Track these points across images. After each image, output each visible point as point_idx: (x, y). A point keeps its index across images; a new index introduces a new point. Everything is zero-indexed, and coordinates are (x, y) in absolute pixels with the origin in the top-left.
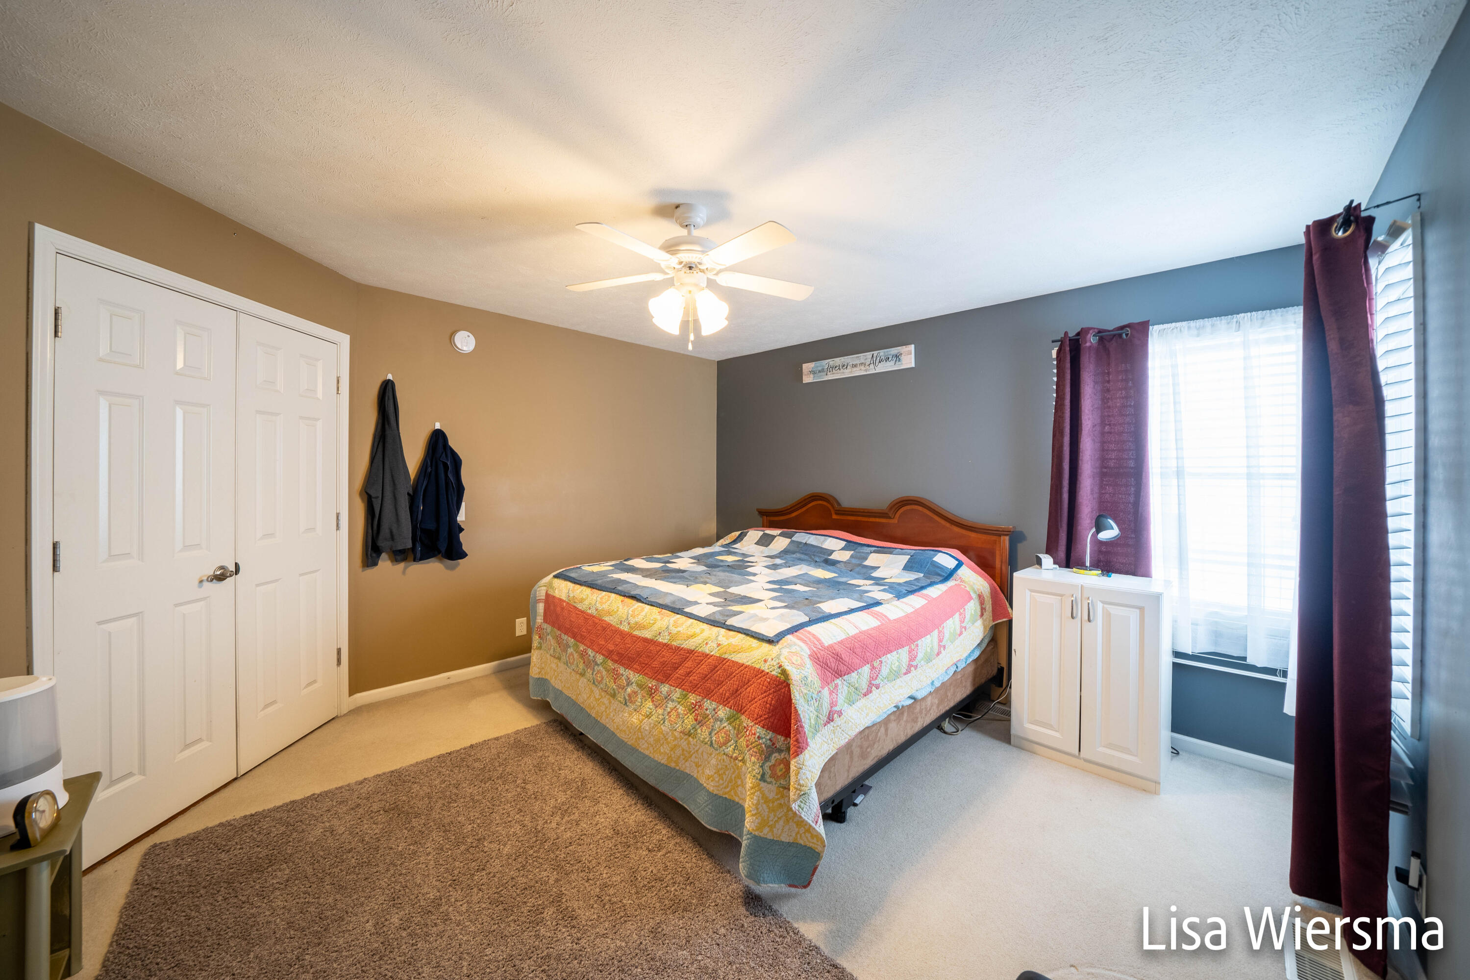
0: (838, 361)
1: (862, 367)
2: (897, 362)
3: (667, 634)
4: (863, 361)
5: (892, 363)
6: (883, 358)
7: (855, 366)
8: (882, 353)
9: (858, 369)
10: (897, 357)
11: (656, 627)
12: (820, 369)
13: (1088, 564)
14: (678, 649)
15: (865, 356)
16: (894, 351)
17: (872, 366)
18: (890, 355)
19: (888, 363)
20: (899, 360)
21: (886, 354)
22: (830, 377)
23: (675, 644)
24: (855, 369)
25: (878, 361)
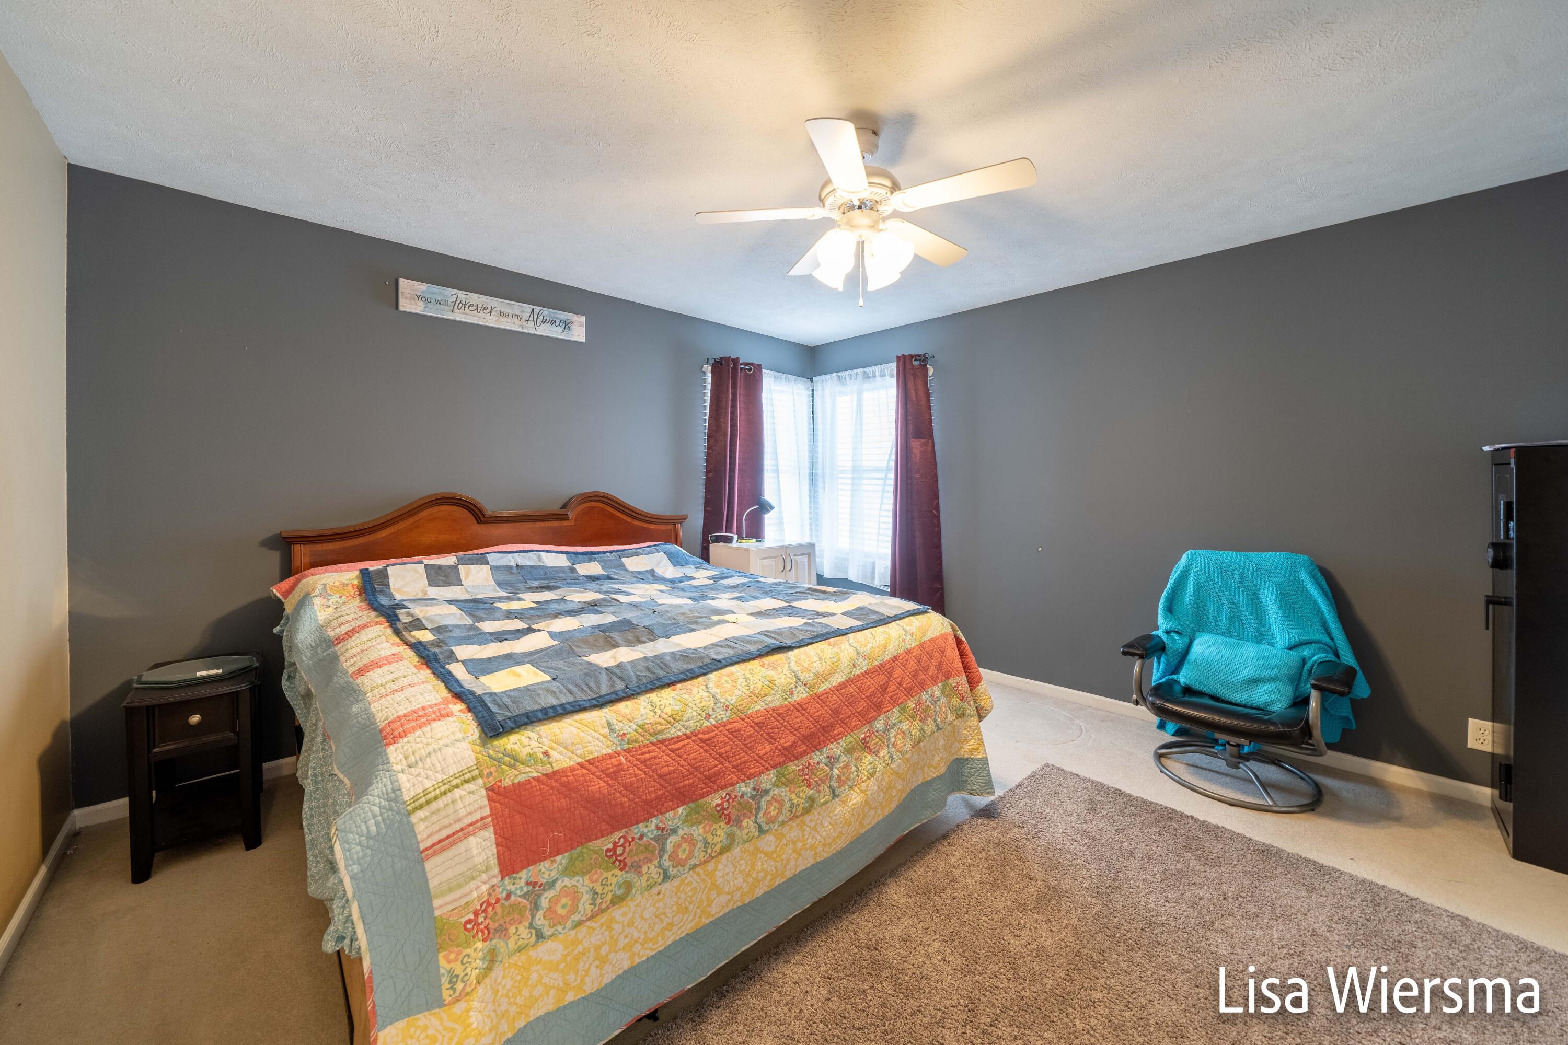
0: (475, 298)
1: (517, 321)
2: (566, 330)
3: (861, 660)
4: (518, 313)
5: (560, 329)
6: (548, 319)
7: (506, 315)
8: (546, 312)
9: (509, 321)
10: (567, 325)
11: (845, 662)
12: (440, 298)
13: (744, 536)
14: (882, 666)
15: (522, 307)
16: (563, 315)
17: (531, 324)
18: (557, 318)
19: (554, 328)
20: (569, 329)
21: (552, 315)
22: (458, 316)
23: (877, 663)
24: (504, 319)
25: (540, 320)
